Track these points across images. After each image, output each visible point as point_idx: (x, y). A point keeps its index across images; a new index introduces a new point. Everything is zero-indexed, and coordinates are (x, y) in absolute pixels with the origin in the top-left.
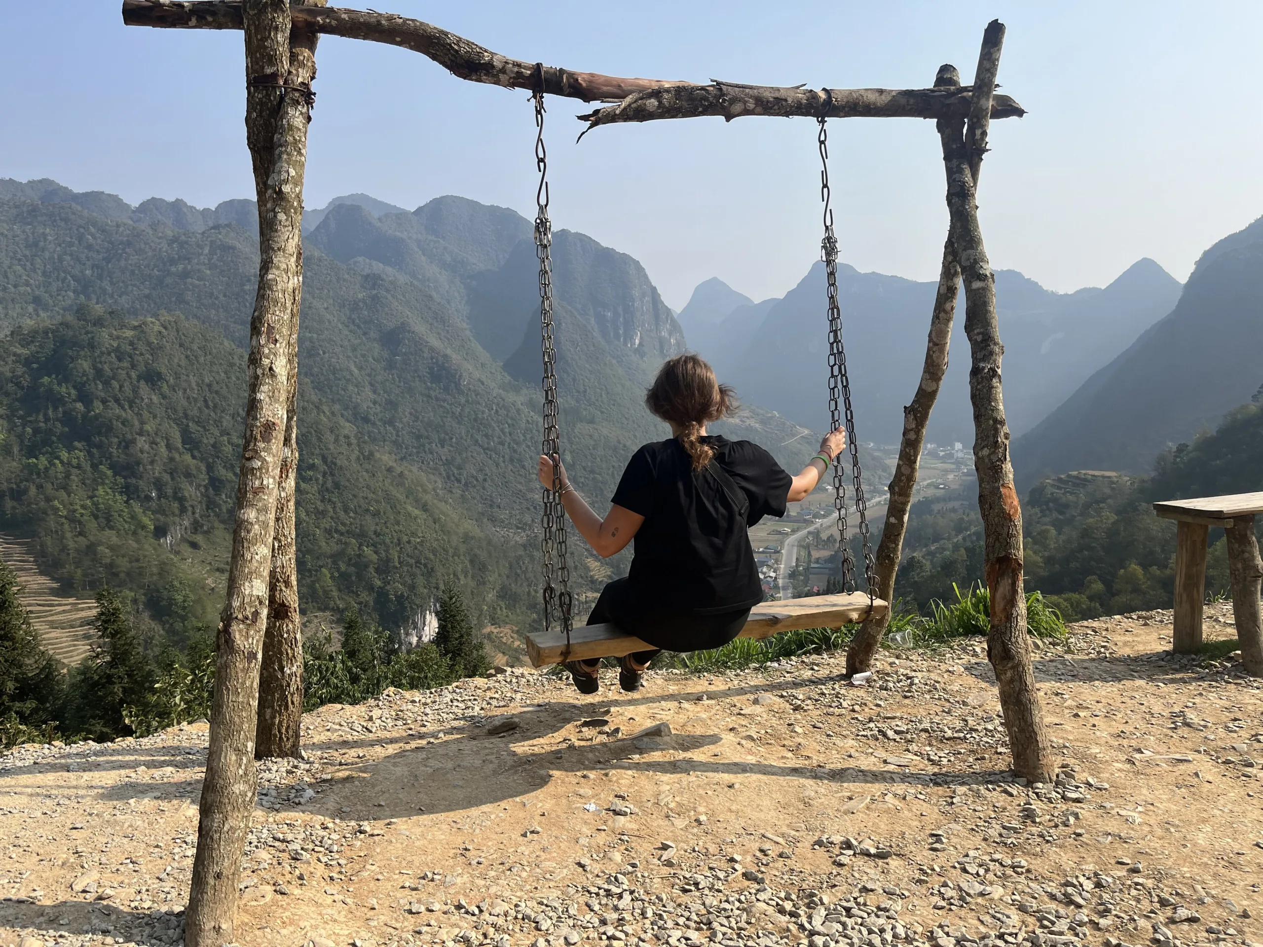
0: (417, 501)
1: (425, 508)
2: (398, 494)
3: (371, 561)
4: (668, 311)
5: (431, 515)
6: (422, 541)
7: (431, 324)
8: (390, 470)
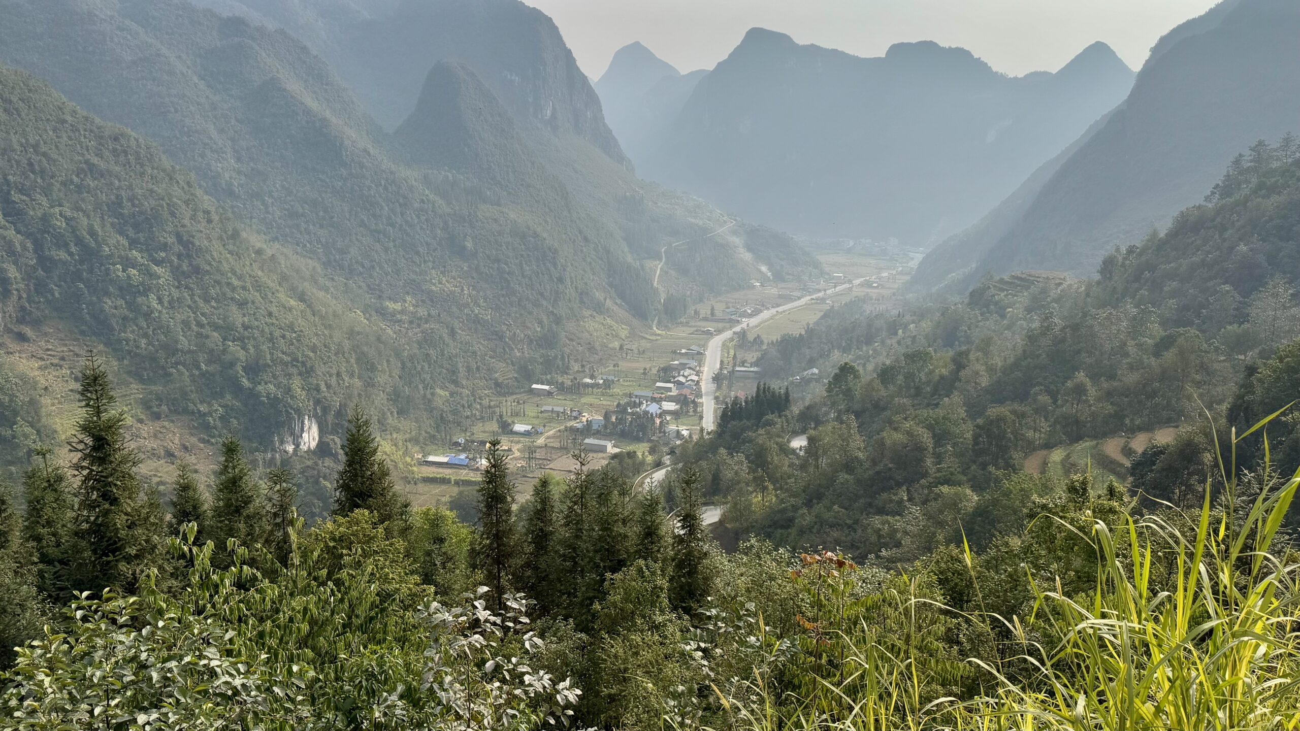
0: (293, 289)
1: (302, 298)
2: (271, 282)
3: (238, 359)
4: (584, 79)
5: (309, 306)
6: (299, 336)
7: (306, 81)
8: (259, 252)
